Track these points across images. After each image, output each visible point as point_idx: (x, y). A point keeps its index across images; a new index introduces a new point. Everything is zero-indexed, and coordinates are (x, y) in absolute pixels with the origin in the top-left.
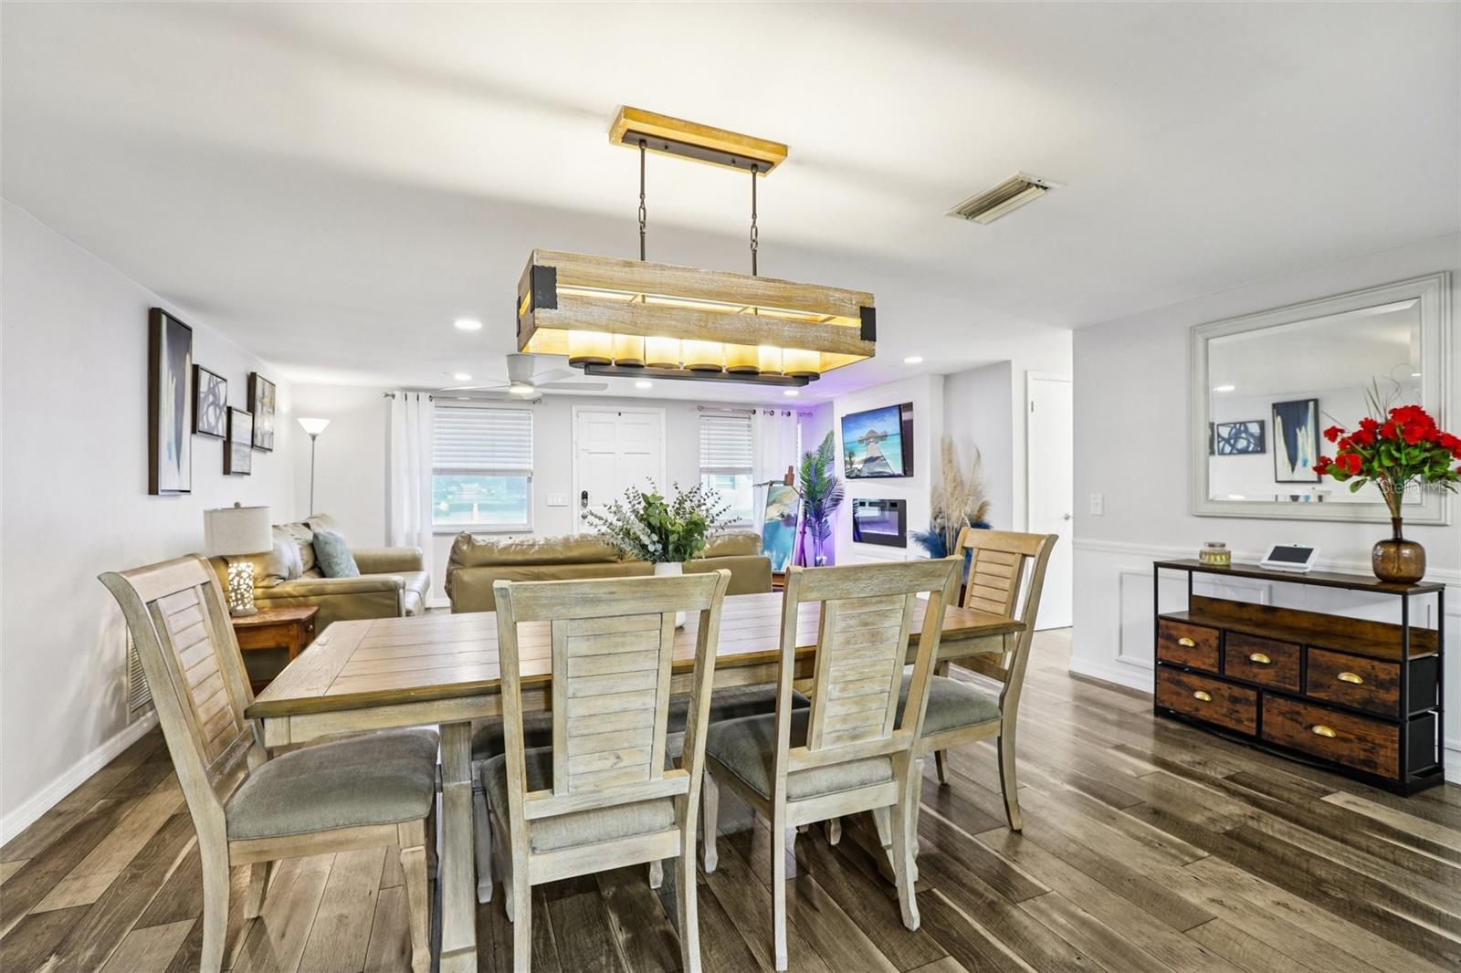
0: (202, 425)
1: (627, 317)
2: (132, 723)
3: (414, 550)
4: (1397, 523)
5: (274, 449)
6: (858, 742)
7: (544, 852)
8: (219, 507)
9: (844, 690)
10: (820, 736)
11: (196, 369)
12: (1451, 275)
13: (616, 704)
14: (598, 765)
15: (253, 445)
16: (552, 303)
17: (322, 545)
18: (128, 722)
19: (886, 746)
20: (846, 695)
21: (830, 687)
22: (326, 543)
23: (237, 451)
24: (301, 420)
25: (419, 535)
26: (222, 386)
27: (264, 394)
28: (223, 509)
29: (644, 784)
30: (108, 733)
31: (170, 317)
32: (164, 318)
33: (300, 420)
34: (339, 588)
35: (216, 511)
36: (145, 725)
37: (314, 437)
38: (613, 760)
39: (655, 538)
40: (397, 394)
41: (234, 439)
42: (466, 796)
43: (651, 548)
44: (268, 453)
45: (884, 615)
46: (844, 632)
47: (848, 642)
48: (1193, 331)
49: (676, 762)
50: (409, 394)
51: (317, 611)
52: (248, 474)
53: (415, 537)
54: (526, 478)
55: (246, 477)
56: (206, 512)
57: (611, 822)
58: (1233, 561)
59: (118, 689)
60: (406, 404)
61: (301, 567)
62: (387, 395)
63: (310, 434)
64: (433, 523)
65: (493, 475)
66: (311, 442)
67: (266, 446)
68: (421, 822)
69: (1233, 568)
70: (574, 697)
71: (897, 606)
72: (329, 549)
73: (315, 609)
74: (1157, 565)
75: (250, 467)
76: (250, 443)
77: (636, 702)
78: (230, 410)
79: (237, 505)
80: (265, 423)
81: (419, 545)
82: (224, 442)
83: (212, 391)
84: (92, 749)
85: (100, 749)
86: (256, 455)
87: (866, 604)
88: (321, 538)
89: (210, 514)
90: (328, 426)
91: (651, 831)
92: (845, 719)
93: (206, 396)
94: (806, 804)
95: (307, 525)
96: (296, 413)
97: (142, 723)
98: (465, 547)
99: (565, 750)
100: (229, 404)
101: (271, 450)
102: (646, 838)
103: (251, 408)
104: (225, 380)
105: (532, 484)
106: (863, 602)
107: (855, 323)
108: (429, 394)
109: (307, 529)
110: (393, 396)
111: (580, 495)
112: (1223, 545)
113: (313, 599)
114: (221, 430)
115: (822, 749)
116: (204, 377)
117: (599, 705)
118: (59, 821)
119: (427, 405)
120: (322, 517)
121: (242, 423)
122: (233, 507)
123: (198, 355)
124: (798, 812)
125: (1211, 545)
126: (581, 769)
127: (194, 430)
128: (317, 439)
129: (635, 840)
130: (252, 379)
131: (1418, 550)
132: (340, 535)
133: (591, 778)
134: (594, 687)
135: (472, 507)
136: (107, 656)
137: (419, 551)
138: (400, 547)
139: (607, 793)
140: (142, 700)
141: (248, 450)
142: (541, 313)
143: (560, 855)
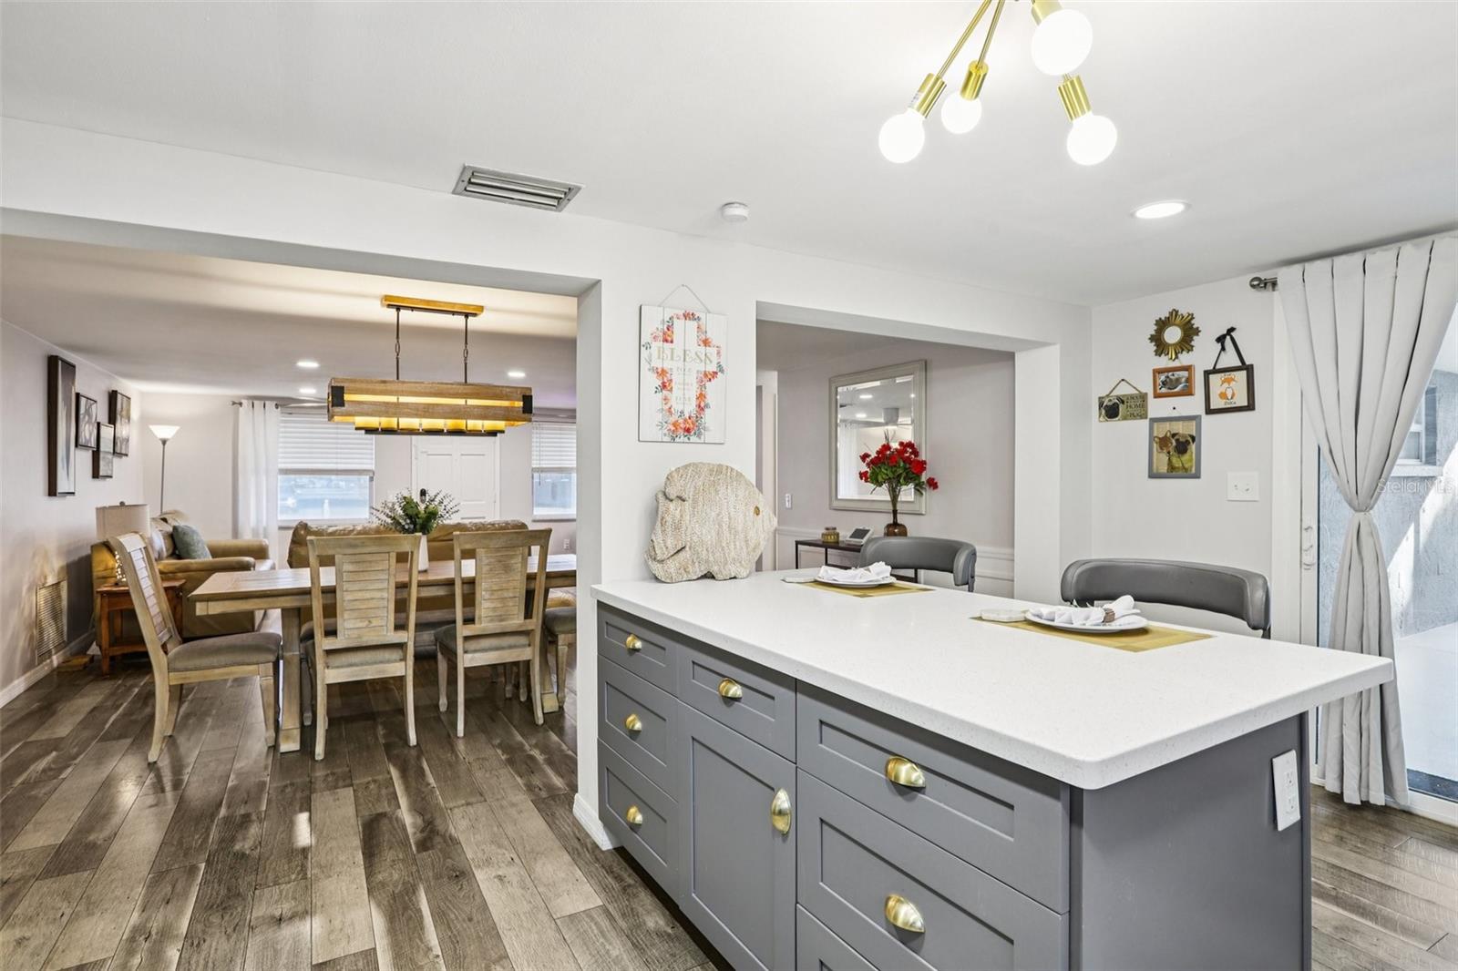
0: (82, 441)
1: (383, 409)
2: (39, 664)
3: (261, 541)
4: (895, 512)
5: (129, 455)
6: (503, 623)
7: (333, 668)
8: (107, 505)
9: (492, 594)
10: (480, 618)
11: (78, 395)
12: (926, 362)
13: (368, 595)
14: (361, 625)
15: (114, 452)
16: (342, 404)
17: (181, 536)
18: (37, 663)
19: (521, 625)
20: (493, 597)
21: (483, 593)
22: (184, 534)
23: (104, 458)
24: (153, 428)
25: (265, 529)
26: (94, 406)
27: (122, 408)
28: (110, 507)
29: (384, 636)
30: (28, 667)
31: (64, 361)
32: (60, 362)
33: (151, 427)
34: (200, 567)
35: (104, 508)
36: (46, 668)
37: (164, 442)
38: (367, 622)
39: (408, 521)
40: (244, 402)
41: (102, 449)
42: (296, 661)
43: (407, 527)
44: (124, 458)
45: (512, 557)
46: (488, 565)
47: (491, 570)
48: (830, 381)
49: (400, 626)
50: (256, 402)
51: (184, 584)
52: (111, 477)
53: (261, 531)
54: (368, 477)
55: (108, 479)
56: (98, 510)
57: (368, 656)
58: (841, 539)
59: (32, 637)
60: (253, 413)
61: (165, 554)
62: (234, 403)
63: (161, 439)
64: (279, 518)
65: (337, 474)
66: (162, 446)
67: (123, 452)
68: (271, 664)
69: (841, 545)
70: (347, 591)
71: (518, 553)
72: (187, 539)
73: (183, 581)
74: (798, 543)
75: (112, 470)
76: (112, 451)
77: (378, 595)
78: (99, 424)
79: (122, 504)
80: (123, 429)
81: (265, 537)
82: (93, 451)
83: (88, 412)
84: (18, 677)
85: (23, 678)
86: (116, 460)
87: (499, 551)
88: (180, 530)
89: (101, 511)
90: (177, 433)
91: (389, 661)
92: (494, 609)
93: (84, 417)
94: (477, 655)
95: (165, 520)
96: (147, 420)
97: (43, 667)
98: (302, 532)
99: (343, 616)
100: (98, 420)
101: (127, 455)
102: (387, 665)
103: (112, 419)
104: (96, 402)
105: (374, 483)
106: (498, 550)
107: (521, 404)
108: (275, 403)
109: (165, 524)
110: (241, 404)
111: (419, 493)
112: (835, 529)
113: (180, 575)
114: (93, 444)
115: (483, 625)
116: (83, 401)
117: (359, 595)
118: (11, 713)
119: (273, 413)
120: (175, 513)
121: (107, 432)
122: (118, 504)
123: (79, 386)
124: (472, 659)
125: (827, 529)
126: (351, 626)
127: (76, 446)
128: (167, 443)
129: (381, 666)
130: (113, 396)
131: (902, 529)
132: (194, 528)
133: (356, 631)
134: (357, 586)
135: (323, 503)
136: (26, 613)
137: (266, 542)
138: (247, 538)
139: (365, 639)
140: (44, 650)
141: (110, 457)
142: (337, 409)
143: (342, 670)
